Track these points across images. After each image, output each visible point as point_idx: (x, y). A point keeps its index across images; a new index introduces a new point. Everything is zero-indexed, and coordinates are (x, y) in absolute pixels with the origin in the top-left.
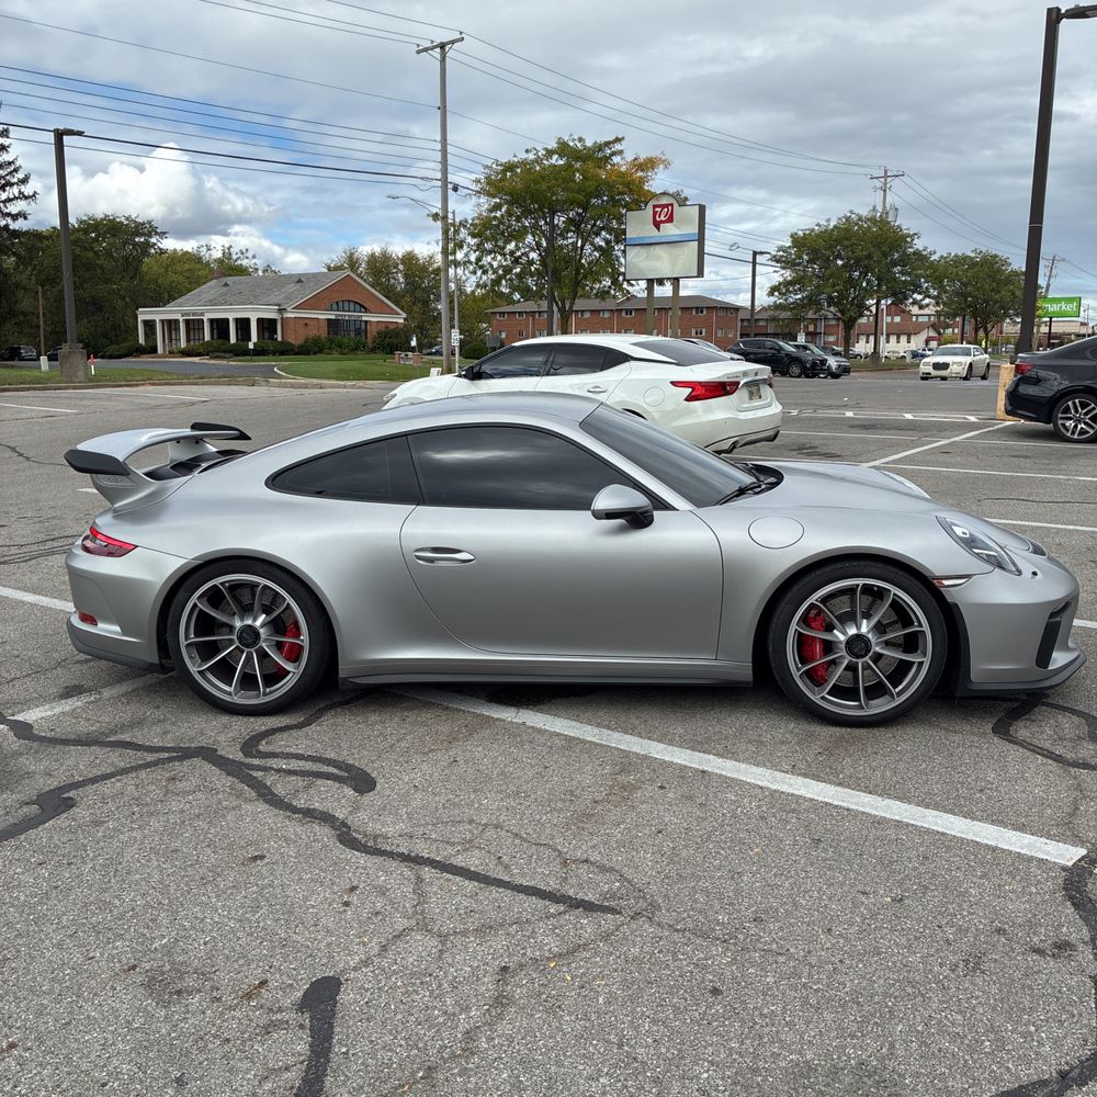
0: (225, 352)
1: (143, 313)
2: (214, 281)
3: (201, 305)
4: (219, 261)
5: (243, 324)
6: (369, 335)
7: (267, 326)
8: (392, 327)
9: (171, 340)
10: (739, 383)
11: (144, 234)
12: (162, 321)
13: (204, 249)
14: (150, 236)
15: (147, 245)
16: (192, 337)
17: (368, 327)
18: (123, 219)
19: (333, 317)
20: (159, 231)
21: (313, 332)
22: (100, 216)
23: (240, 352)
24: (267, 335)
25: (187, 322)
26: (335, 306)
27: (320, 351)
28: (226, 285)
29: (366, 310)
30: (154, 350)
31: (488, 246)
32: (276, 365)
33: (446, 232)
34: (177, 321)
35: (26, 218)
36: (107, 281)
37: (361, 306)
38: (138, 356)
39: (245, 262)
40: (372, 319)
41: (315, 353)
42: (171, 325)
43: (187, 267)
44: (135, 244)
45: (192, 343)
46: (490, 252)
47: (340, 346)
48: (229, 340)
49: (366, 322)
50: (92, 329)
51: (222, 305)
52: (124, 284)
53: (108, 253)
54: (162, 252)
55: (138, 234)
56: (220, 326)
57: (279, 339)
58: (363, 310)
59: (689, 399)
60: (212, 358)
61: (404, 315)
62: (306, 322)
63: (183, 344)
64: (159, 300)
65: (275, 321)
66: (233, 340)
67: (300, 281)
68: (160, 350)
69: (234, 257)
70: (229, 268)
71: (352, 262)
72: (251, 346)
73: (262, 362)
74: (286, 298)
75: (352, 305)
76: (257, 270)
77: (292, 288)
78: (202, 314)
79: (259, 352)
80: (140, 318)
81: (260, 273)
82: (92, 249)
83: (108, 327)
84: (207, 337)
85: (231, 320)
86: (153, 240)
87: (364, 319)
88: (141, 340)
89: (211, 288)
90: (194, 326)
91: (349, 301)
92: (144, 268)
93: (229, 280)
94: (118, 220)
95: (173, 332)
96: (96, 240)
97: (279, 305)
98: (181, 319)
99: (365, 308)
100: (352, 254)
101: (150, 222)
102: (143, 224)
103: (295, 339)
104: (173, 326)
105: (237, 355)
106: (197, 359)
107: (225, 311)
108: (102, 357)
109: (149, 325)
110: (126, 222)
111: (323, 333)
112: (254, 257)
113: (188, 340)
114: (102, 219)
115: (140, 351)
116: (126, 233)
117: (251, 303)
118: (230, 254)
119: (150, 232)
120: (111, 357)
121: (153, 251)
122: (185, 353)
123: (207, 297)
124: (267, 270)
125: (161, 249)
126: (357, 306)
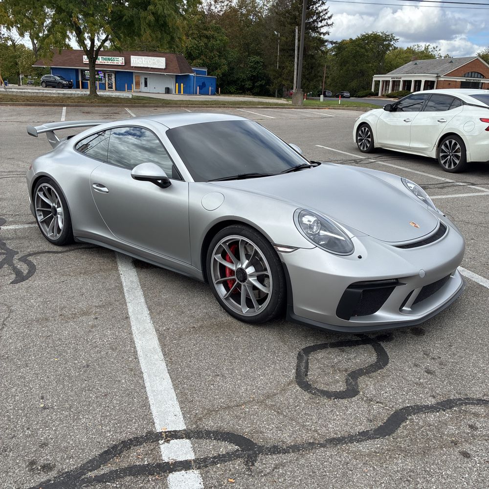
1: (376, 77)
2: (411, 62)
3: (401, 74)
4: (422, 52)
5: (418, 83)
7: (430, 84)
9: (386, 90)
11: (388, 40)
12: (383, 81)
13: (416, 47)
14: (391, 41)
15: (389, 45)
16: (395, 89)
17: (483, 86)
18: (380, 34)
19: (465, 80)
20: (395, 38)
22: (370, 33)
25: (394, 82)
26: (467, 75)
28: (416, 64)
29: (484, 77)
30: (377, 94)
34: (389, 81)
35: (329, 34)
36: (369, 63)
37: (481, 75)
38: (369, 97)
39: (435, 53)
40: (486, 82)
42: (387, 82)
43: (406, 55)
44: (384, 45)
45: (395, 91)
48: (410, 91)
49: (482, 83)
50: (358, 84)
51: (411, 74)
53: (372, 49)
54: (395, 48)
55: (385, 40)
56: (408, 84)
58: (482, 77)
62: (450, 83)
63: (390, 91)
65: (434, 82)
66: (412, 90)
67: (451, 62)
68: (380, 95)
69: (430, 50)
70: (426, 55)
74: (441, 71)
75: (476, 74)
76: (441, 56)
77: (448, 65)
78: (400, 78)
80: (374, 79)
81: (443, 58)
82: (365, 48)
84: (401, 89)
85: (413, 81)
86: (392, 43)
87: (481, 81)
88: (373, 90)
89: (409, 66)
90: (396, 83)
91: (478, 73)
92: (386, 56)
93: (418, 61)
94: (378, 34)
95: (387, 86)
96: (367, 44)
97: (437, 74)
98: (391, 80)
99: (483, 76)
101: (392, 35)
102: (389, 35)
104: (388, 84)
108: (356, 97)
109: (378, 83)
110: (381, 35)
112: (440, 50)
113: (393, 90)
114: (371, 34)
115: (372, 94)
116: (380, 40)
117: (424, 73)
118: (428, 49)
119: (391, 39)
120: (359, 97)
121: (391, 48)
122: (389, 96)
123: (406, 70)
124: (446, 57)
125: (395, 47)
126: (479, 75)
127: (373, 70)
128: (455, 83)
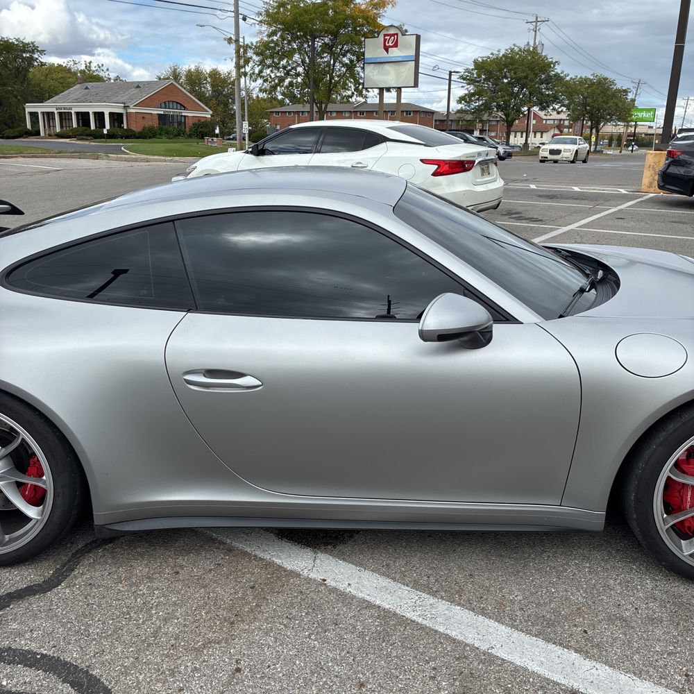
0: (87, 135)
1: (29, 107)
2: (78, 85)
3: (71, 102)
4: (82, 72)
5: (99, 117)
6: (187, 125)
7: (117, 118)
8: (203, 120)
9: (49, 127)
10: (474, 162)
11: (30, 52)
12: (43, 113)
13: (72, 63)
14: (34, 53)
15: (31, 59)
16: (64, 125)
17: (187, 120)
18: (14, 41)
19: (162, 113)
20: (39, 49)
21: (148, 123)
23: (97, 136)
24: (116, 124)
25: (60, 114)
26: (163, 105)
27: (154, 136)
28: (87, 88)
29: (185, 108)
30: (38, 133)
31: (269, 62)
32: (122, 144)
33: (238, 52)
34: (53, 113)
36: (4, 85)
37: (181, 105)
38: (27, 137)
39: (102, 74)
40: (189, 115)
41: (150, 138)
42: (49, 116)
43: (60, 76)
44: (23, 59)
45: (64, 129)
46: (269, 67)
47: (167, 133)
48: (89, 126)
49: (185, 116)
51: (84, 102)
52: (16, 87)
53: (4, 65)
54: (42, 64)
55: (25, 51)
56: (83, 117)
57: (125, 127)
58: (182, 108)
59: (435, 174)
60: (78, 140)
61: (211, 112)
62: (143, 116)
63: (58, 129)
64: (41, 99)
65: (121, 114)
66: (93, 127)
67: (138, 87)
68: (42, 133)
69: (93, 68)
70: (90, 77)
71: (176, 76)
72: (105, 132)
73: (113, 143)
74: (129, 99)
75: (175, 104)
76: (110, 79)
77: (133, 91)
78: (71, 109)
79: (111, 136)
80: (27, 110)
81: (112, 81)
83: (7, 116)
84: (75, 125)
85: (91, 113)
86: (36, 56)
87: (183, 114)
88: (29, 126)
89: (76, 90)
90: (65, 117)
91: (177, 103)
92: (30, 76)
93: (89, 85)
94: (11, 41)
95: (51, 121)
97: (124, 103)
98: (56, 112)
100: (175, 70)
101: (33, 43)
102: (29, 44)
103: (136, 128)
104: (51, 117)
105: (95, 138)
106: (67, 140)
107: (86, 106)
108: (2, 138)
109: (34, 115)
110: (16, 43)
111: (156, 124)
112: (108, 70)
113: (62, 127)
115: (28, 134)
116: (16, 50)
117: (105, 102)
118: (90, 67)
119: (33, 50)
120: (8, 138)
121: (36, 64)
122: (59, 136)
123: (74, 96)
124: (117, 80)
125: (41, 62)
126: (179, 105)
127: (16, 97)
128: (150, 116)
